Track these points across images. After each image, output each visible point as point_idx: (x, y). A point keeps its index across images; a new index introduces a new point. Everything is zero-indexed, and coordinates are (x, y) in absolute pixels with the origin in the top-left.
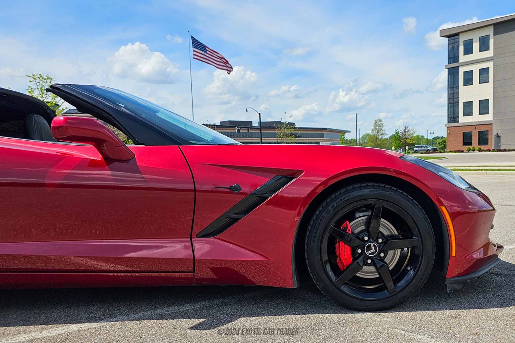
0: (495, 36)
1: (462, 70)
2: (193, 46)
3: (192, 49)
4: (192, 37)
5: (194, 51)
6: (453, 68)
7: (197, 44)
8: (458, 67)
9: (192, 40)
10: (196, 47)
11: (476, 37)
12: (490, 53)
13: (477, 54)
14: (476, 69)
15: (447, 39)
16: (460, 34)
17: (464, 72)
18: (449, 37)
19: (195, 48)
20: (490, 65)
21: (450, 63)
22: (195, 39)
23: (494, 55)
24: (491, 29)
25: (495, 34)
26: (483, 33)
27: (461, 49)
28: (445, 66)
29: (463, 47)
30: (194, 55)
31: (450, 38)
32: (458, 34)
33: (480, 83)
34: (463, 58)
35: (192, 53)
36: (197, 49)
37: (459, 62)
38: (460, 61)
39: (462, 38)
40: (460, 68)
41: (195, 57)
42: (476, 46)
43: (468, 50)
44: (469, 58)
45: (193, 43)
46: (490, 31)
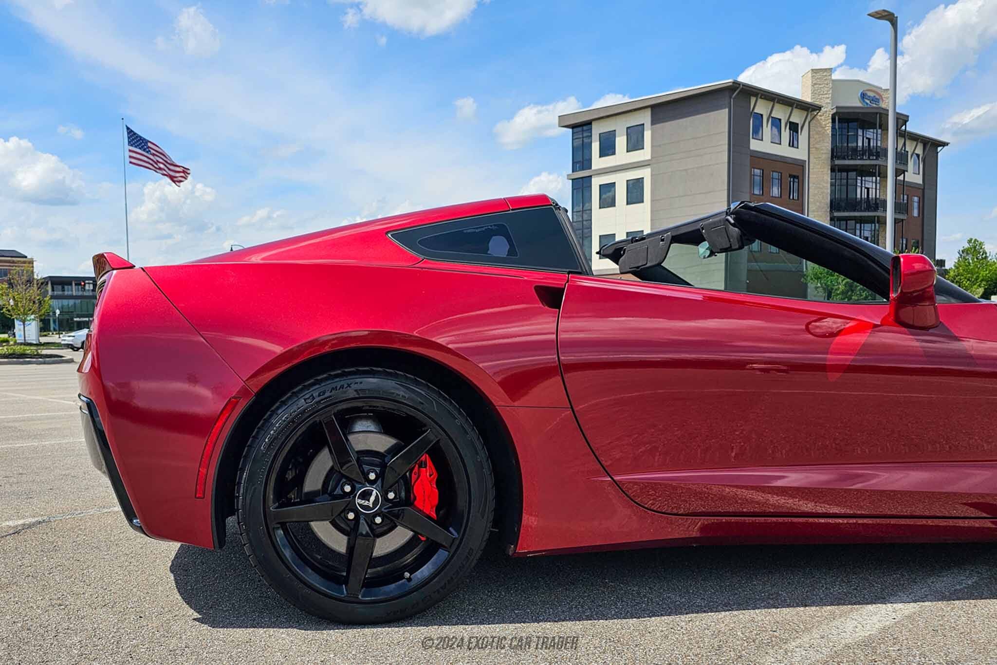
0: (653, 126)
1: (596, 182)
2: (129, 142)
3: (127, 147)
4: (128, 128)
5: (130, 151)
6: (581, 180)
7: (136, 140)
8: (591, 176)
9: (128, 133)
10: (134, 144)
11: (620, 127)
12: (644, 154)
13: (622, 155)
14: (621, 181)
15: (571, 130)
16: (593, 123)
17: (600, 186)
18: (573, 127)
19: (132, 145)
20: (645, 174)
21: (576, 171)
22: (132, 131)
23: (652, 158)
24: (648, 114)
25: (654, 122)
26: (634, 120)
27: (596, 147)
28: (568, 175)
29: (598, 143)
30: (130, 157)
31: (575, 130)
32: (589, 123)
33: (627, 204)
34: (598, 162)
35: (128, 154)
36: (136, 147)
37: (591, 168)
38: (594, 167)
39: (597, 129)
40: (593, 180)
41: (133, 161)
42: (621, 142)
43: (608, 149)
44: (609, 162)
45: (129, 138)
46: (645, 118)
